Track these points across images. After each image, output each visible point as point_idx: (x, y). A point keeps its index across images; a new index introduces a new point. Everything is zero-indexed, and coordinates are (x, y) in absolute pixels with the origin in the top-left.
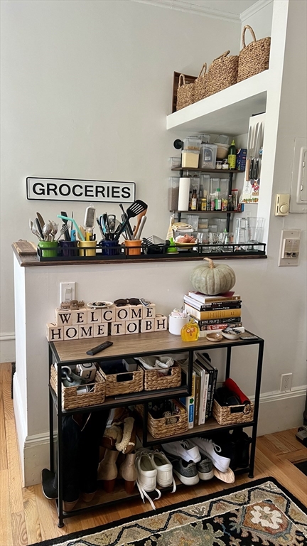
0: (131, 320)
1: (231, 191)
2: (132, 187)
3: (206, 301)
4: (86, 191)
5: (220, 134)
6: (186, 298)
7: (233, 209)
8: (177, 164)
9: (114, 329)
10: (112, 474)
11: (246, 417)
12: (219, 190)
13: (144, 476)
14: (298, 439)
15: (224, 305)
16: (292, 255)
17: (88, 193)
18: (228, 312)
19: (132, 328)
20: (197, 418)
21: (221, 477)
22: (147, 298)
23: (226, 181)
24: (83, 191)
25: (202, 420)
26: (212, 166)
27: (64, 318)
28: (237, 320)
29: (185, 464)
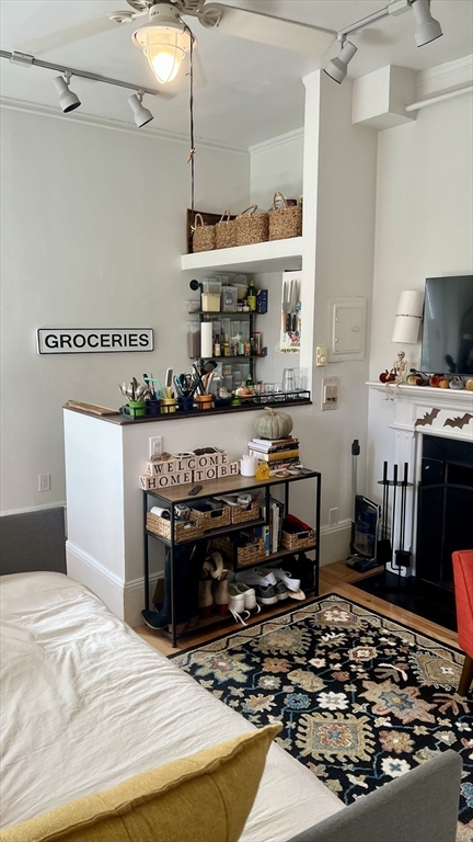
0: (209, 467)
1: (252, 333)
2: (150, 333)
3: (273, 444)
4: (102, 341)
5: (239, 273)
6: (250, 444)
7: (256, 353)
8: (195, 307)
9: (196, 476)
10: (209, 601)
11: (311, 542)
12: (241, 334)
13: (235, 600)
14: (348, 566)
15: (286, 447)
16: (332, 400)
17: (105, 343)
18: (289, 453)
19: (211, 474)
20: (271, 546)
21: (294, 596)
22: (220, 448)
23: (247, 323)
24: (99, 341)
25: (275, 550)
26: (233, 308)
27: (158, 469)
28: (296, 460)
29: (265, 588)
